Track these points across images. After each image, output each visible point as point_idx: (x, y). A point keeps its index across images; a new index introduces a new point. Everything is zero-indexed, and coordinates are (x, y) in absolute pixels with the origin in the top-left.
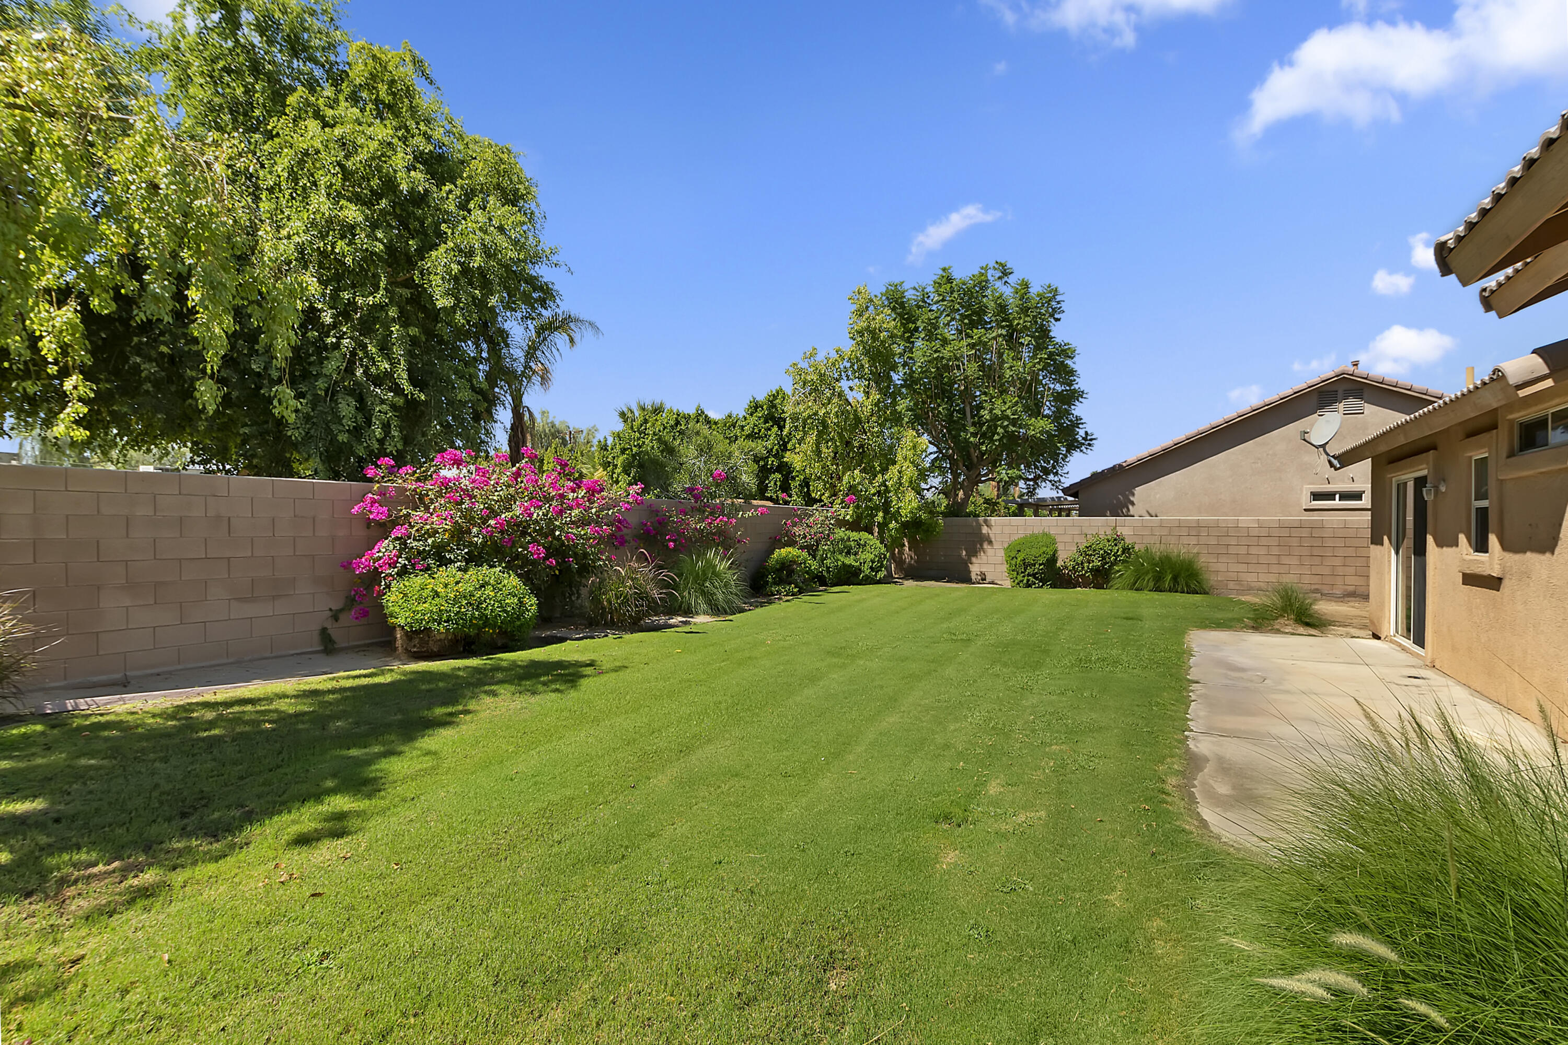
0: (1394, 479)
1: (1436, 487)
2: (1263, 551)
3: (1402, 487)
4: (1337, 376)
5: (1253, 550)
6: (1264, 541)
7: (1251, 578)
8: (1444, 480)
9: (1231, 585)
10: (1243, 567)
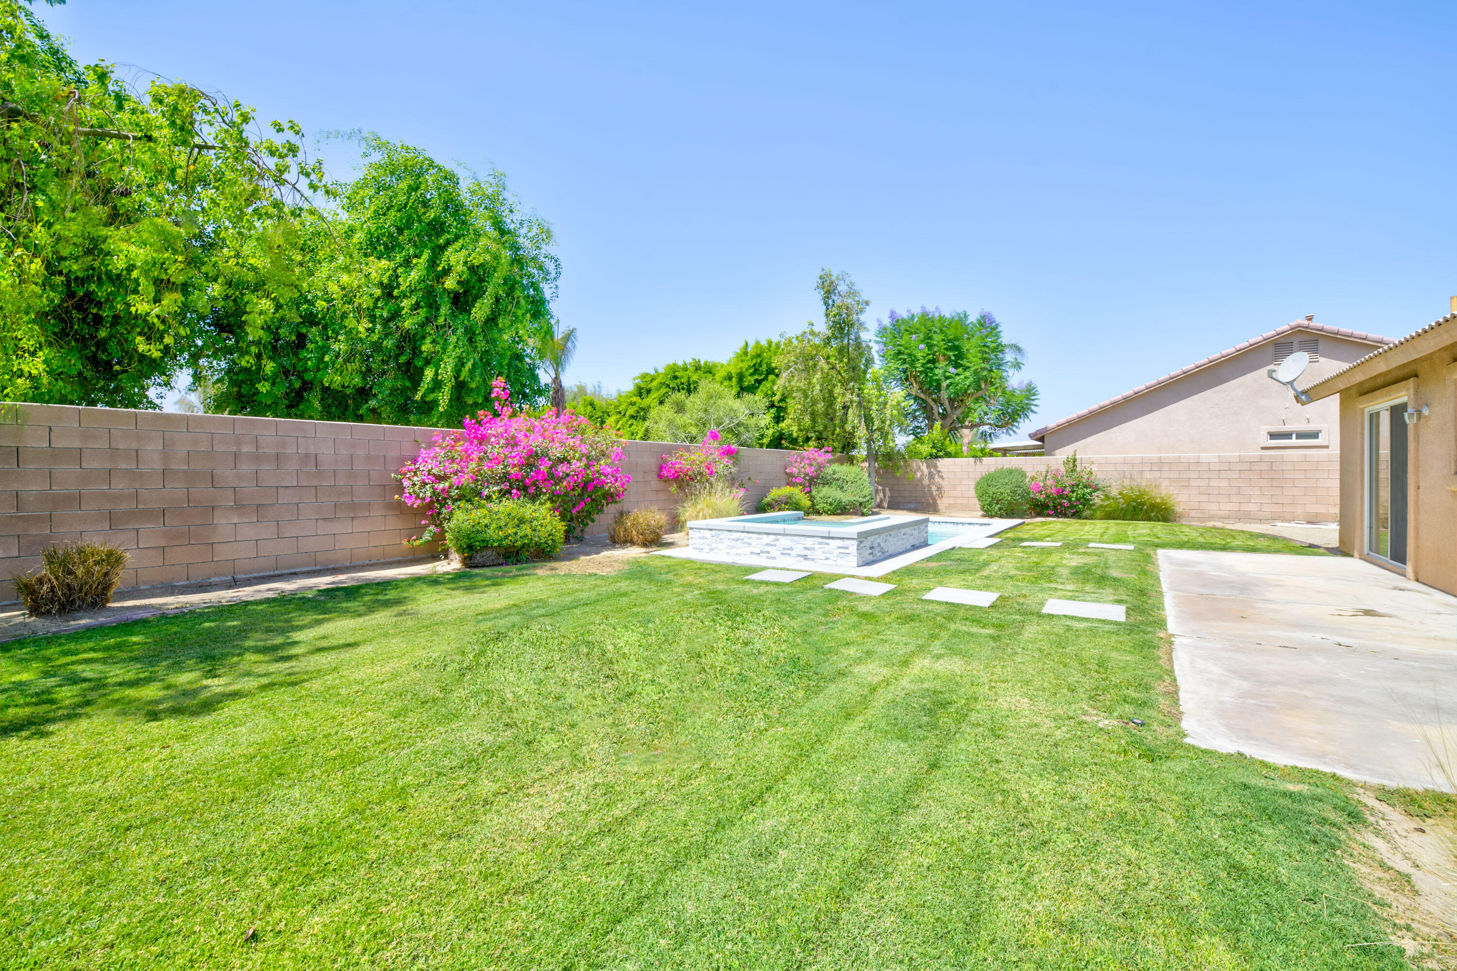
0: (1366, 410)
1: (1419, 413)
2: (1224, 483)
3: (1374, 418)
4: (1292, 329)
5: (1214, 483)
6: (1224, 475)
7: (1212, 508)
8: (1427, 405)
9: (1193, 513)
10: (1204, 498)
